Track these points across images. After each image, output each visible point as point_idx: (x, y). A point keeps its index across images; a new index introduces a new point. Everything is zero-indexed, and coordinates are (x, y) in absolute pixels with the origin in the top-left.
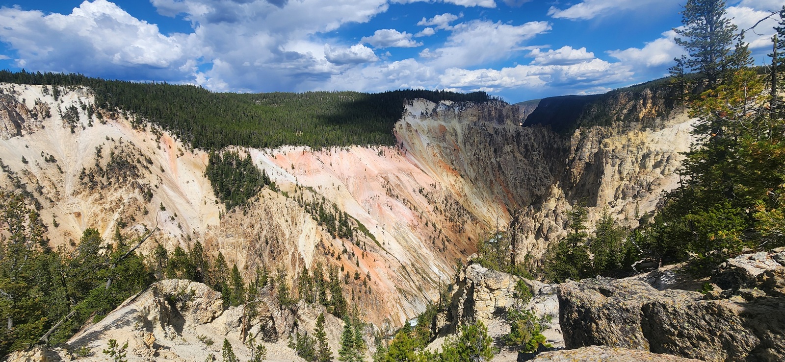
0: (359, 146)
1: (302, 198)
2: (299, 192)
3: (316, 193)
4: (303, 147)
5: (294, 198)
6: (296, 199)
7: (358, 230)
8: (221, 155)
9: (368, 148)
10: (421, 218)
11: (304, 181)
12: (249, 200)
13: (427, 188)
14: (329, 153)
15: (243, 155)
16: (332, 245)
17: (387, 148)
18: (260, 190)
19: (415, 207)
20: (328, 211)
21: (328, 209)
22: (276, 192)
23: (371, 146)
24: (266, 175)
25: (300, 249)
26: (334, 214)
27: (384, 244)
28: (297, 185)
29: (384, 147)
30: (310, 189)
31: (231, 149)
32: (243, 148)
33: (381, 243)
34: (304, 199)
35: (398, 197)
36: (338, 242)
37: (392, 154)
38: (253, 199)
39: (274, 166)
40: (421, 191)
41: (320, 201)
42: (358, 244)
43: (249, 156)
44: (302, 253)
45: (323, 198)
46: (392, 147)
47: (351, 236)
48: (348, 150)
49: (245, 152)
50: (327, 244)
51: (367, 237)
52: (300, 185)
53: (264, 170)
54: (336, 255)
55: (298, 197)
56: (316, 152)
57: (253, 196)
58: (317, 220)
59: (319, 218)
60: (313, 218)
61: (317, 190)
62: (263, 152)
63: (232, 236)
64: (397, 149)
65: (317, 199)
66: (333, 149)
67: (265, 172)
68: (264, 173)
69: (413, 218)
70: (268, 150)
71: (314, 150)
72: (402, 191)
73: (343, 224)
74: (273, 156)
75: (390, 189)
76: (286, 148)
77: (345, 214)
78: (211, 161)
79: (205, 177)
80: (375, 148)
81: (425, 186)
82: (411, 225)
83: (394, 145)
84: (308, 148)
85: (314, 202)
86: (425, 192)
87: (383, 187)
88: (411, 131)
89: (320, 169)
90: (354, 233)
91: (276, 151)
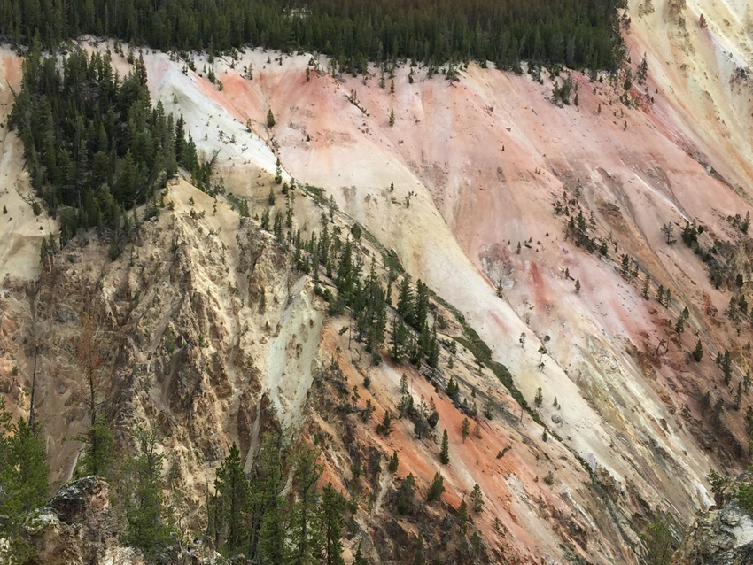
0: (490, 64)
1: (289, 224)
2: (281, 203)
3: (334, 209)
4: (309, 56)
5: (265, 219)
6: (271, 223)
7: (459, 347)
8: (59, 66)
9: (519, 72)
10: (679, 329)
11: (300, 167)
12: (130, 214)
13: (716, 229)
14: (388, 84)
15: (121, 70)
16: (367, 383)
17: (587, 78)
18: (163, 186)
19: (661, 290)
20: (365, 273)
21: (370, 266)
22: (211, 194)
23: (531, 66)
24: (187, 138)
25: (268, 382)
26: (385, 286)
27: (538, 400)
28: (278, 180)
29: (575, 75)
30: (318, 194)
31: (91, 48)
32: (125, 48)
33: (530, 398)
34: (296, 226)
35: (603, 251)
36: (388, 379)
37: (603, 98)
38: (141, 210)
39: (213, 111)
40: (689, 238)
41: (346, 236)
42: (452, 392)
43: (141, 75)
44: (274, 397)
45: (356, 230)
46: (603, 74)
47: (432, 362)
48: (452, 77)
49: (130, 61)
50: (353, 378)
51: (488, 372)
52: (286, 178)
53: (181, 123)
54: (377, 418)
55: (278, 217)
56: (347, 77)
57: (142, 201)
58: (326, 297)
59: (334, 291)
60: (317, 292)
61: (340, 202)
62: (182, 64)
63: (73, 319)
64: (621, 83)
65: (338, 230)
66: (404, 70)
67: (185, 128)
68: (180, 132)
69: (649, 327)
70: (200, 61)
71: (342, 70)
72: (622, 229)
73: (408, 320)
74: (211, 78)
75: (580, 218)
76: (253, 58)
77: (422, 288)
78: (29, 81)
79: (11, 129)
80: (545, 74)
81: (706, 219)
82: (640, 349)
83: (611, 68)
84: (323, 63)
85: (325, 238)
86: (704, 241)
87: (558, 211)
88: (682, 22)
89: (355, 134)
90: (443, 353)
91: (222, 65)
